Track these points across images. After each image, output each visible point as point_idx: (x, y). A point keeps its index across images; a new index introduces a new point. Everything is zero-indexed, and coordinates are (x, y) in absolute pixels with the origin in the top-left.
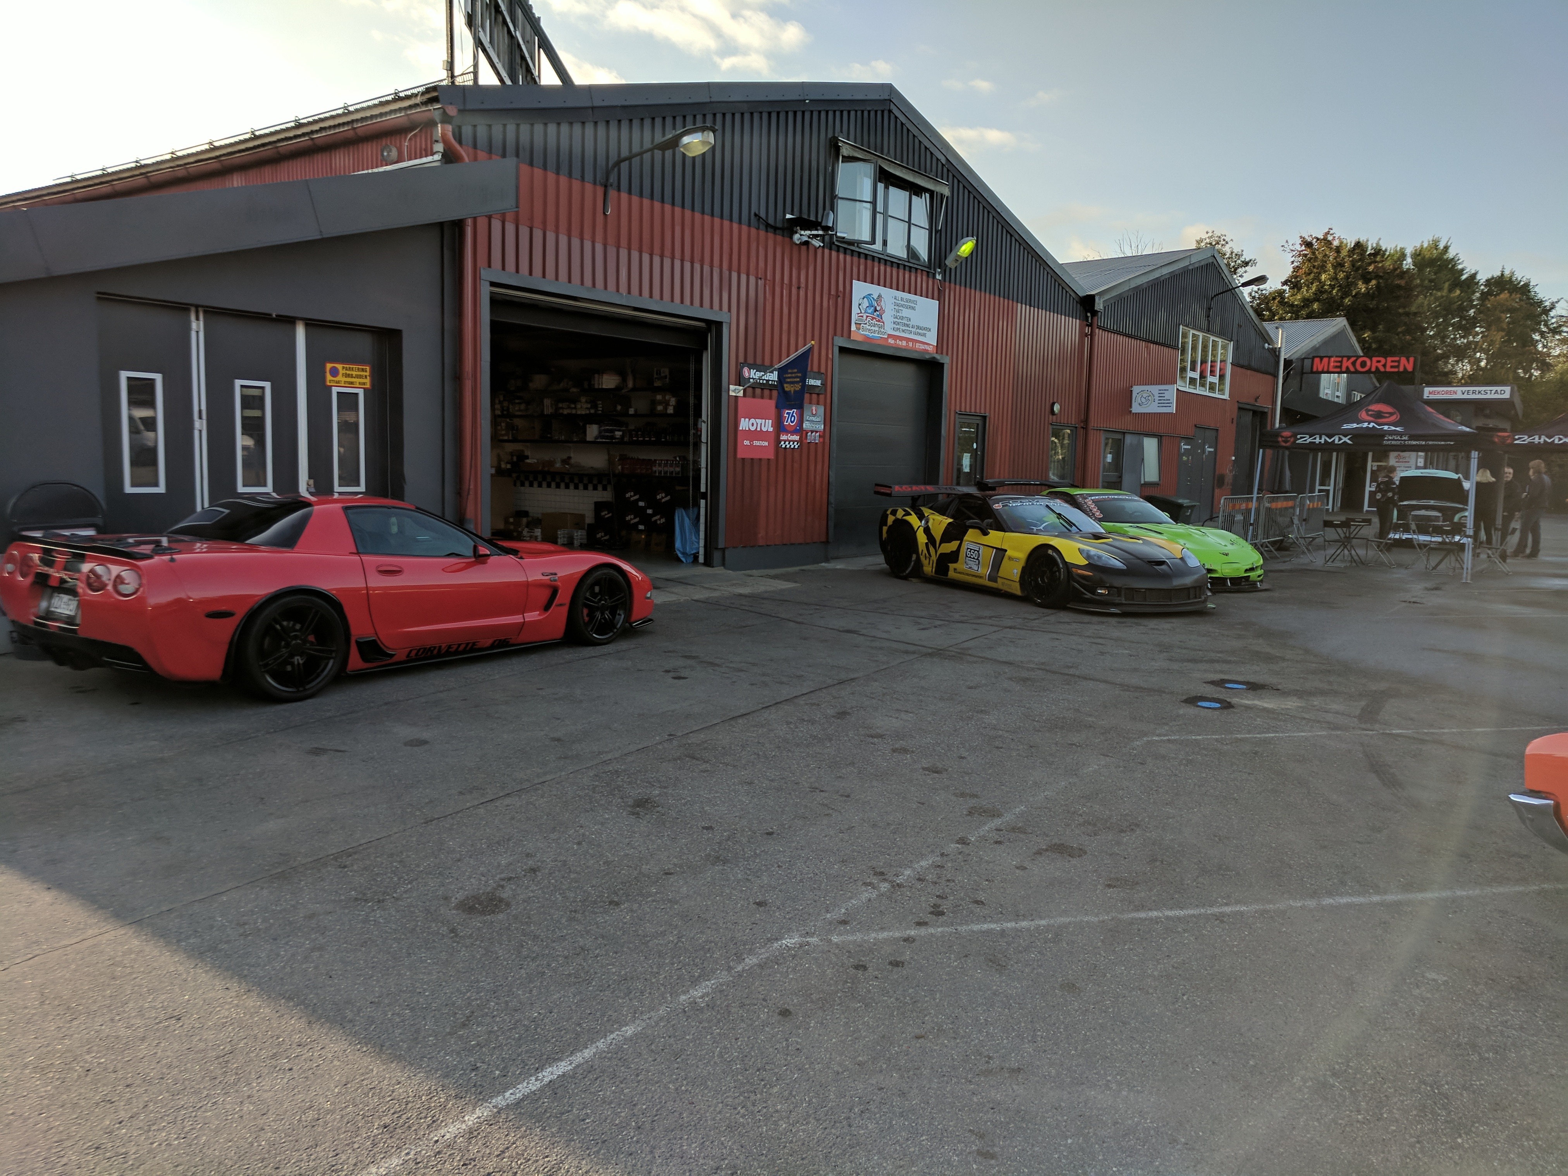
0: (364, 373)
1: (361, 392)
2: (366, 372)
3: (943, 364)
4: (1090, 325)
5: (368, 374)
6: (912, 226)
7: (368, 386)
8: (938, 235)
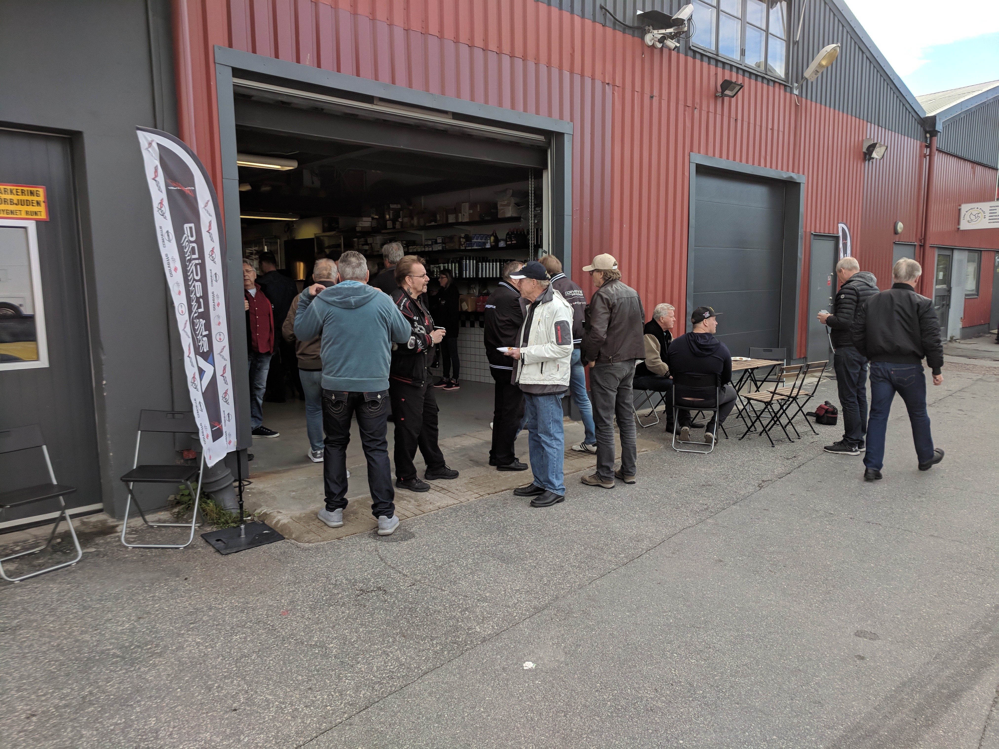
0: (35, 198)
1: (32, 226)
2: (38, 195)
3: (799, 184)
4: (929, 146)
5: (41, 199)
6: (770, 35)
7: (43, 216)
8: (796, 47)
